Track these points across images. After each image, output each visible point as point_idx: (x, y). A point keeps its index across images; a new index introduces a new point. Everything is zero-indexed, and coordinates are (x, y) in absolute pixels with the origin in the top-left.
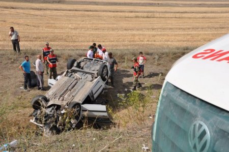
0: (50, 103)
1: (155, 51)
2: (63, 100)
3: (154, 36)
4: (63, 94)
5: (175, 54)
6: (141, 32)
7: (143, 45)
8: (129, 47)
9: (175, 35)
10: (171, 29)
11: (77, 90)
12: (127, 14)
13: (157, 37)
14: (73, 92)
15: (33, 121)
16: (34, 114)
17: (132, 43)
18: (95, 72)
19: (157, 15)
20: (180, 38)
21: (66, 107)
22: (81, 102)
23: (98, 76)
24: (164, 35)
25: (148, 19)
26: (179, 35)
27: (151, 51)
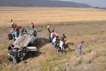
0: (15, 47)
1: (53, 24)
2: (19, 46)
3: (52, 18)
4: (19, 43)
5: (59, 24)
6: (48, 18)
7: (49, 22)
8: (45, 23)
9: (58, 18)
10: (57, 16)
11: (25, 41)
12: (44, 13)
13: (53, 19)
14: (23, 42)
15: (9, 54)
16: (9, 52)
17: (46, 21)
18: (32, 34)
19: (53, 12)
20: (60, 19)
21: (21, 49)
22: (26, 46)
23: (33, 35)
24: (55, 18)
25: (50, 14)
26: (59, 18)
27: (52, 24)
